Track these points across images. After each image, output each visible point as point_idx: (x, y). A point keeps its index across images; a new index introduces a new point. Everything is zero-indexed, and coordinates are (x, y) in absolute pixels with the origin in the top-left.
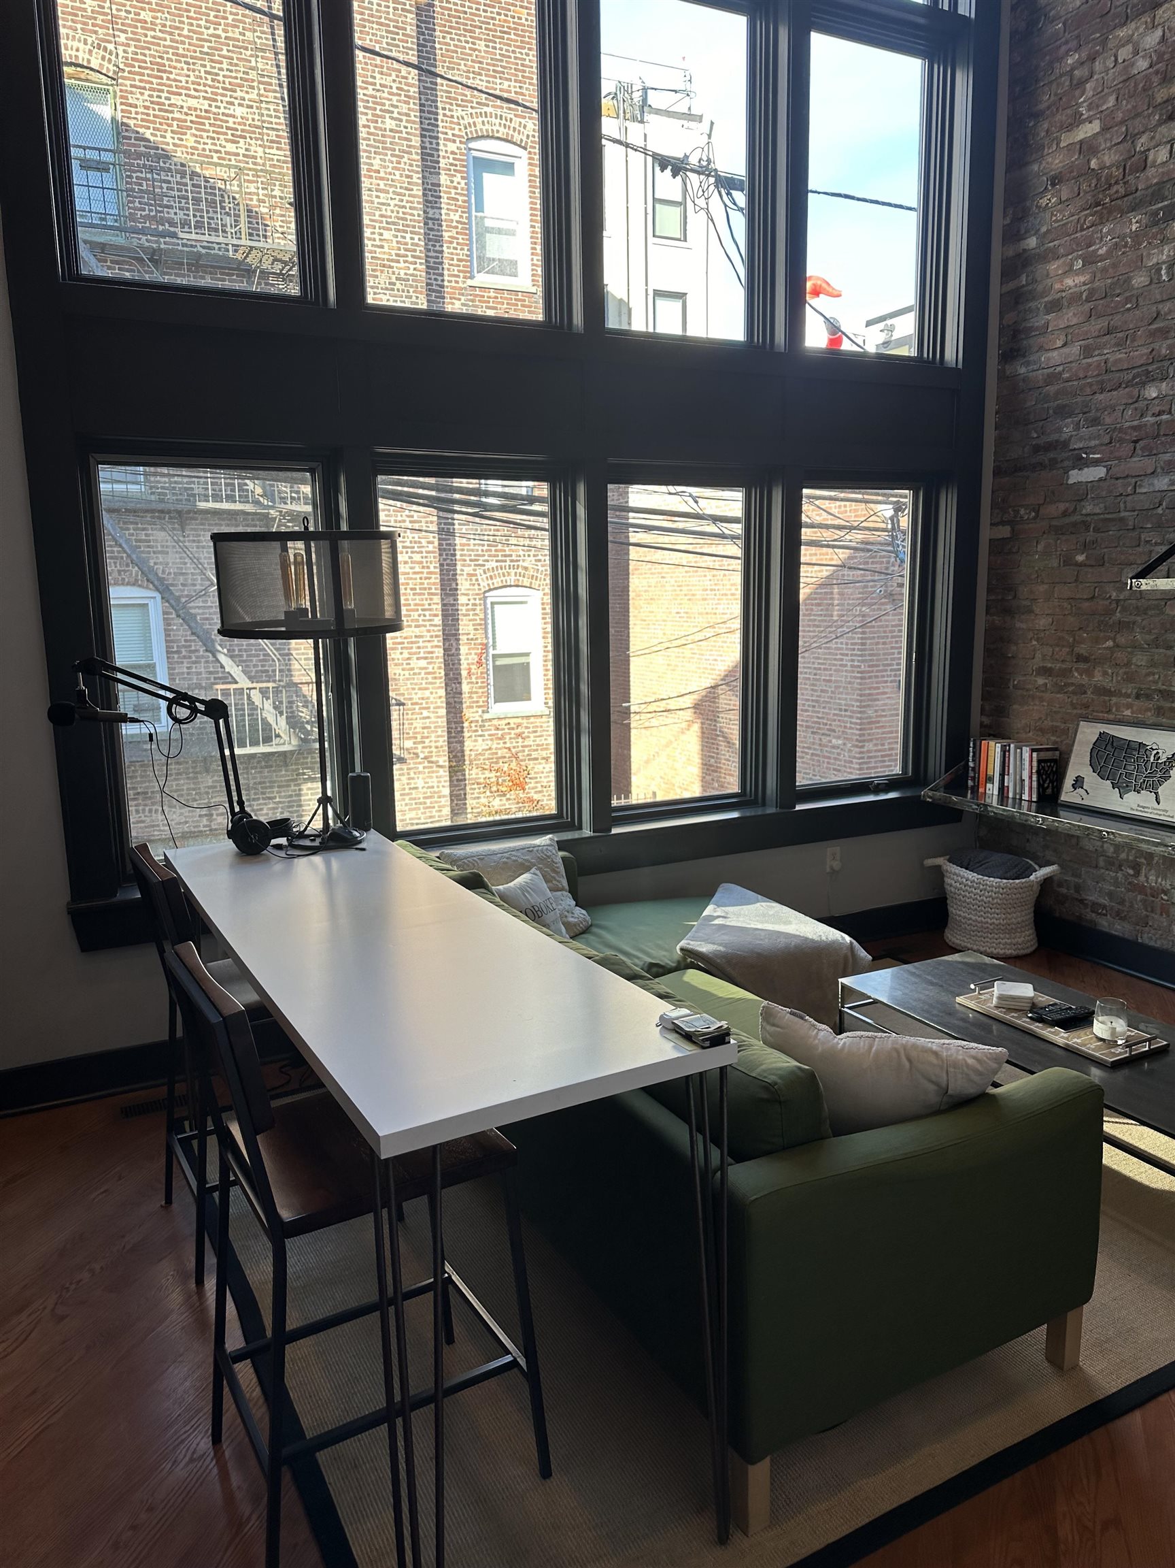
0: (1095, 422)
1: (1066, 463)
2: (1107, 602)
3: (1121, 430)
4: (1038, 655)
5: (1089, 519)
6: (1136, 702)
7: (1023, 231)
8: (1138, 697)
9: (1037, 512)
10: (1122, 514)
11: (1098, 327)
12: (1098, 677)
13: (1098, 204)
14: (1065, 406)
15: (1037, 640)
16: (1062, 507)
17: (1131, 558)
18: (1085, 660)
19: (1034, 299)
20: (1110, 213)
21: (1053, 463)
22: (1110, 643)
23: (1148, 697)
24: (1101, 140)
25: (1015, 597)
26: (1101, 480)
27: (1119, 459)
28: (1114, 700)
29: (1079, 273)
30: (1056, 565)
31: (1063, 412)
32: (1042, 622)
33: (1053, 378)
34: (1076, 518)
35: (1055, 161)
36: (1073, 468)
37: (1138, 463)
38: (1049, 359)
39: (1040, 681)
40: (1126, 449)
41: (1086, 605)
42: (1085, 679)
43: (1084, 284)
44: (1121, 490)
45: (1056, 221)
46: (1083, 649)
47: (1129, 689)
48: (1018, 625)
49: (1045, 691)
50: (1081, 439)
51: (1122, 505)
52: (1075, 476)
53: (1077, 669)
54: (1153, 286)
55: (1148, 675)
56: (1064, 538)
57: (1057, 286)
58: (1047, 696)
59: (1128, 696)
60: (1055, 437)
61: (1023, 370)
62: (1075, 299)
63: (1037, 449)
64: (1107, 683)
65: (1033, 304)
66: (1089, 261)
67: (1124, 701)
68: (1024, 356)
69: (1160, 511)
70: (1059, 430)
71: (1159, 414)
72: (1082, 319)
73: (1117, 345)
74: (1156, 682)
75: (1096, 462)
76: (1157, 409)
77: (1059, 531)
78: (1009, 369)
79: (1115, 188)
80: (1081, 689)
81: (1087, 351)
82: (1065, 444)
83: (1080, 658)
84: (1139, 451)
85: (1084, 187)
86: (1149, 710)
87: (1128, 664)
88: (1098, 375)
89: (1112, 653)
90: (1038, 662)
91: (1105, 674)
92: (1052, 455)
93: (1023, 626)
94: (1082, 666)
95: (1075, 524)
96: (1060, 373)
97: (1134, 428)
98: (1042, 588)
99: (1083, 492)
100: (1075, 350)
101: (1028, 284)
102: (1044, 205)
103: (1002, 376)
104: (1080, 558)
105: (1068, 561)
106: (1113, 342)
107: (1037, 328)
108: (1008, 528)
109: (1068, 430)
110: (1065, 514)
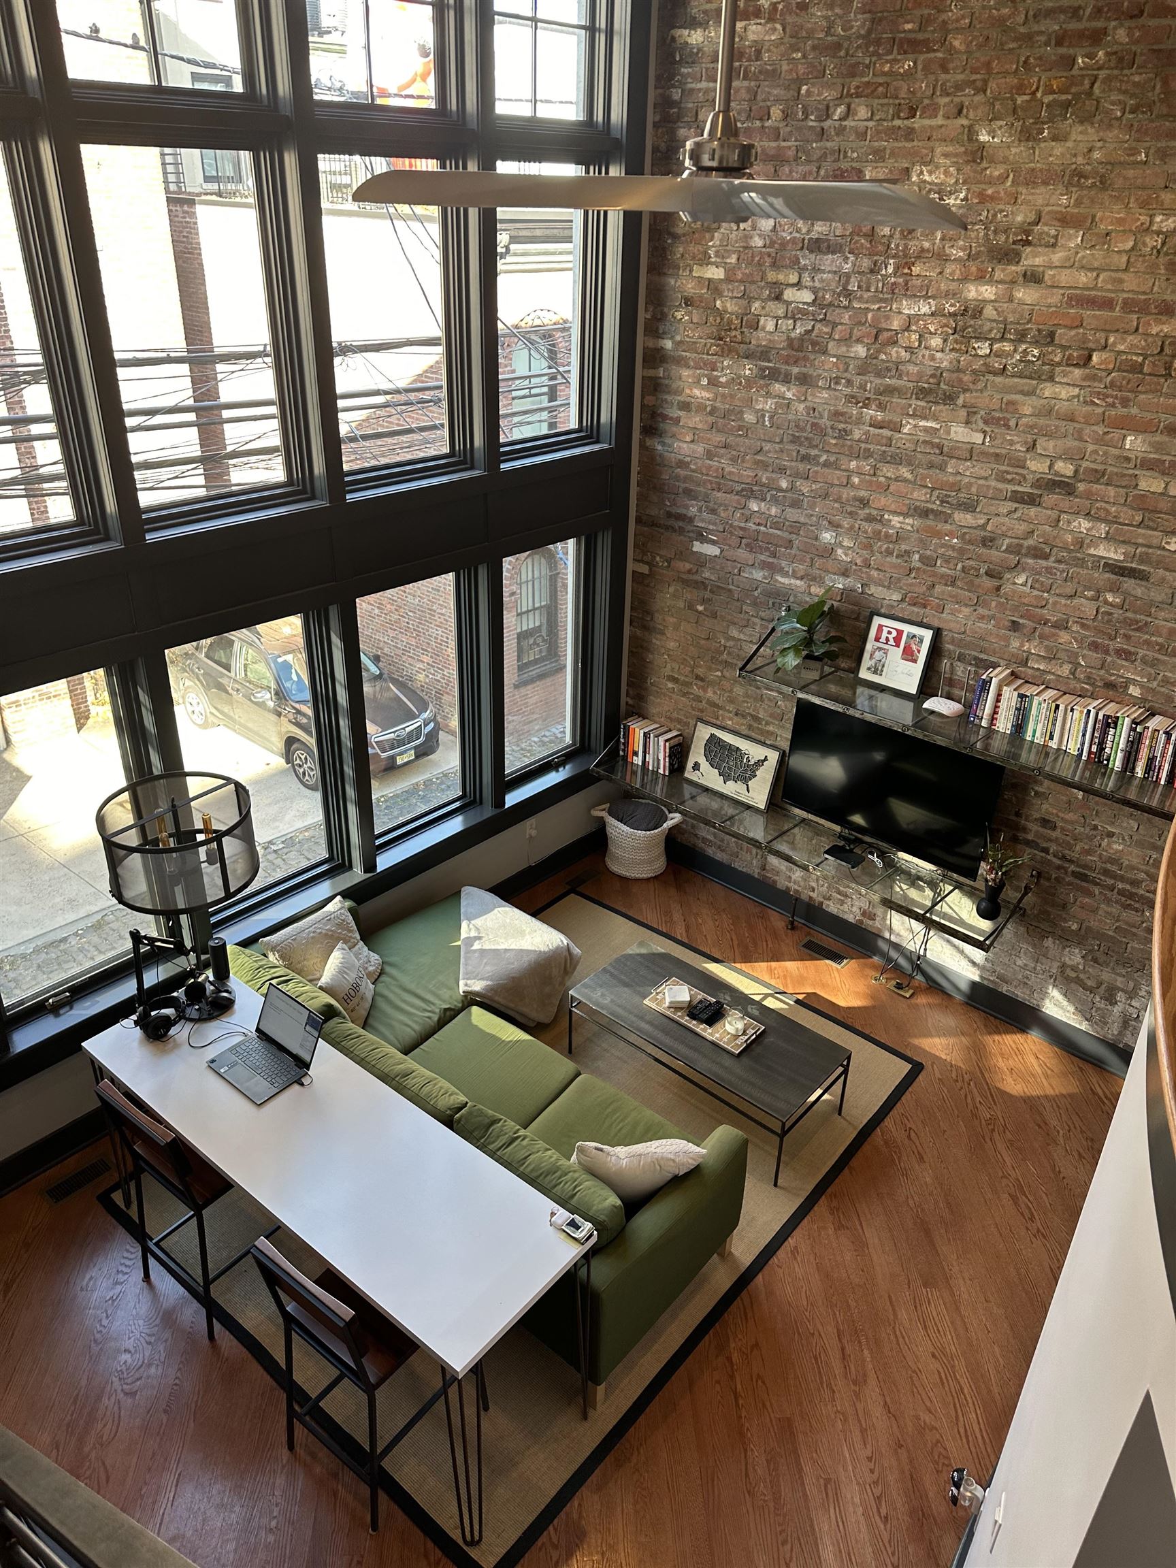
0: (713, 511)
1: (691, 535)
2: (718, 645)
3: (731, 525)
4: (669, 666)
5: (707, 582)
6: (735, 718)
7: (661, 331)
8: (736, 714)
9: (669, 563)
10: (731, 587)
11: (719, 439)
12: (710, 694)
13: (721, 339)
14: (691, 490)
15: (668, 655)
16: (688, 566)
17: (736, 620)
18: (702, 680)
19: (669, 392)
20: (730, 351)
21: (681, 531)
22: (719, 673)
23: (743, 716)
24: (724, 286)
25: (652, 619)
26: (716, 556)
27: (730, 546)
28: (721, 712)
29: (703, 388)
30: (682, 606)
31: (688, 493)
32: (672, 645)
33: (682, 464)
34: (696, 577)
35: (688, 286)
36: (696, 540)
37: (742, 554)
38: (680, 448)
39: (670, 685)
40: (734, 541)
41: (703, 642)
42: (701, 693)
43: (708, 399)
44: (730, 569)
45: (687, 336)
46: (700, 671)
47: (731, 707)
48: (654, 641)
49: (674, 692)
50: (703, 520)
51: (730, 580)
52: (697, 547)
53: (696, 684)
54: (758, 426)
55: (744, 702)
56: (689, 589)
57: (688, 391)
58: (674, 696)
59: (731, 712)
60: (682, 511)
61: (659, 448)
62: (701, 408)
63: (669, 515)
64: (715, 698)
65: (669, 397)
66: (713, 382)
67: (727, 714)
68: (661, 436)
69: (756, 593)
70: (687, 507)
71: (759, 524)
72: (706, 427)
73: (731, 459)
74: (749, 708)
75: (713, 542)
76: (757, 521)
77: (686, 583)
78: (649, 442)
79: (733, 333)
80: (698, 699)
81: (710, 455)
82: (691, 520)
83: (698, 677)
84: (743, 545)
85: (711, 319)
86: (742, 724)
87: (731, 691)
88: (716, 477)
89: (721, 681)
90: (667, 671)
91: (715, 693)
92: (681, 524)
93: (658, 642)
94: (700, 683)
95: (696, 582)
96: (688, 463)
97: (741, 528)
98: (672, 620)
99: (702, 561)
100: (699, 449)
101: (664, 378)
102: (679, 317)
103: (642, 446)
104: (700, 608)
105: (691, 607)
106: (729, 456)
107: (671, 419)
108: (647, 567)
109: (693, 510)
110: (689, 571)
